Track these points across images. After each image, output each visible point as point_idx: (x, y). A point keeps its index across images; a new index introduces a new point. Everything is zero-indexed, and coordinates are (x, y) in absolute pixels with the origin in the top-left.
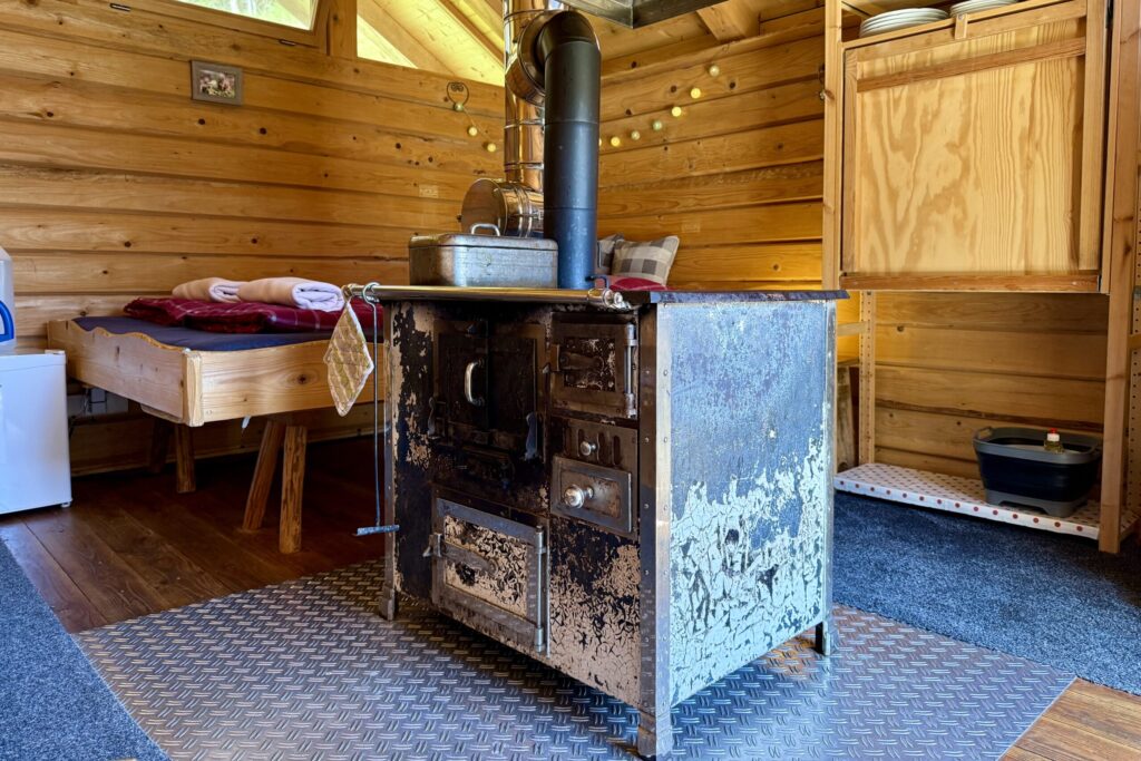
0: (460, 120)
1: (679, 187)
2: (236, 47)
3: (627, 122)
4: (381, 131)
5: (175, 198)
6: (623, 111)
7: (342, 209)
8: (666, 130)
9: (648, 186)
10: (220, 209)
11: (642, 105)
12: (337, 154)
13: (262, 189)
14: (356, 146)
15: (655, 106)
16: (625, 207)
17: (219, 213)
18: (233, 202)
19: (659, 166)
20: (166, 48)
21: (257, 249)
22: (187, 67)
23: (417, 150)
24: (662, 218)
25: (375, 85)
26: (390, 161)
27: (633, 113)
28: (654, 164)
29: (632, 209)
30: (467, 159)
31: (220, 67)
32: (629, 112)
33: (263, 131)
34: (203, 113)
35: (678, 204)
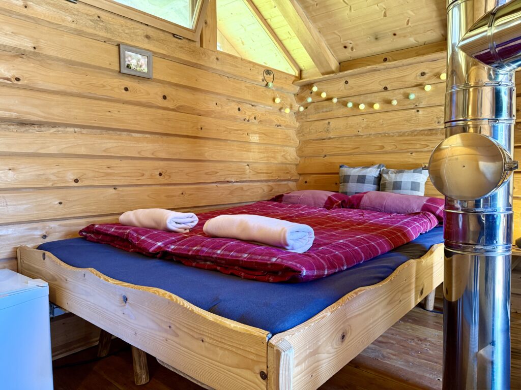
0: (269, 94)
1: (427, 135)
2: (147, 37)
3: (386, 95)
4: (229, 99)
5: (109, 144)
6: (381, 88)
7: (210, 151)
8: (418, 99)
9: (402, 134)
10: (139, 153)
11: (396, 84)
12: (207, 114)
13: (165, 138)
14: (218, 109)
15: (407, 84)
16: (383, 147)
17: (138, 156)
18: (147, 147)
19: (412, 122)
20: (102, 34)
21: (162, 180)
22: (116, 48)
23: (248, 112)
24: (413, 154)
25: (227, 69)
26: (235, 119)
27: (389, 88)
28: (408, 121)
29: (388, 148)
30: (273, 118)
31: (138, 50)
32: (386, 88)
33: (165, 97)
34: (127, 82)
35: (428, 146)
